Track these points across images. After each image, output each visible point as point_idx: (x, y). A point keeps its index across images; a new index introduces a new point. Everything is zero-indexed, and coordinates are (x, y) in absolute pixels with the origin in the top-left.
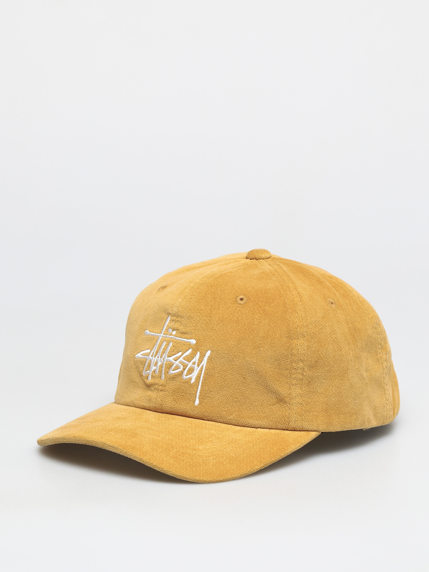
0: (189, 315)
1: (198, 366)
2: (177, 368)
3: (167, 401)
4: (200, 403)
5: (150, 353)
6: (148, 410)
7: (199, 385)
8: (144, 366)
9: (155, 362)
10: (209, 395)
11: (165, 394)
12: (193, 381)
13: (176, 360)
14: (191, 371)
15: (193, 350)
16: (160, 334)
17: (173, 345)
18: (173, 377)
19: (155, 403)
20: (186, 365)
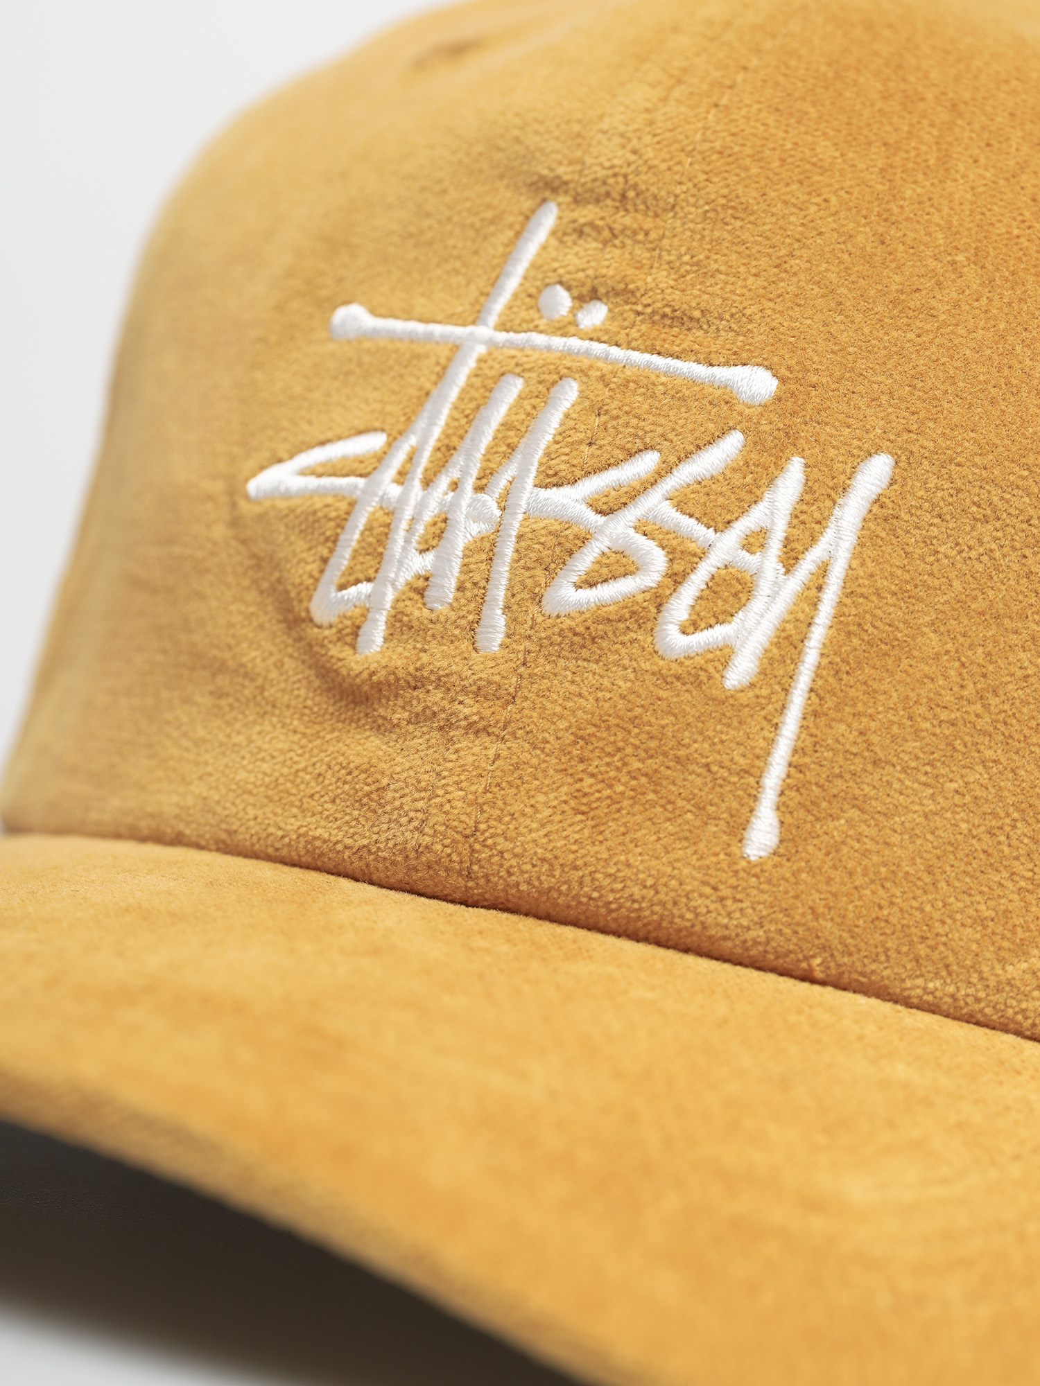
0: (725, 191)
1: (790, 559)
3: (524, 815)
4: (790, 837)
5: (380, 458)
6: (346, 875)
7: (784, 707)
8: (325, 552)
9: (428, 517)
10: (857, 792)
11: (504, 753)
12: (739, 673)
13: (607, 507)
14: (730, 594)
15: (756, 442)
16: (470, 329)
17: (583, 396)
18: (581, 629)
19: (416, 823)
20: (692, 547)
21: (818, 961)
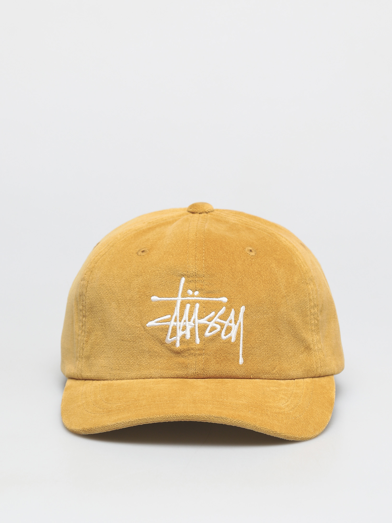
1: (236, 322)
2: (213, 329)
4: (245, 361)
5: (171, 318)
7: (240, 343)
8: (166, 334)
10: (251, 352)
11: (205, 357)
12: (233, 340)
13: (210, 320)
14: (229, 330)
15: (227, 308)
16: (177, 298)
17: (200, 306)
18: (211, 338)
19: (195, 369)
20: (224, 324)
21: (252, 376)
